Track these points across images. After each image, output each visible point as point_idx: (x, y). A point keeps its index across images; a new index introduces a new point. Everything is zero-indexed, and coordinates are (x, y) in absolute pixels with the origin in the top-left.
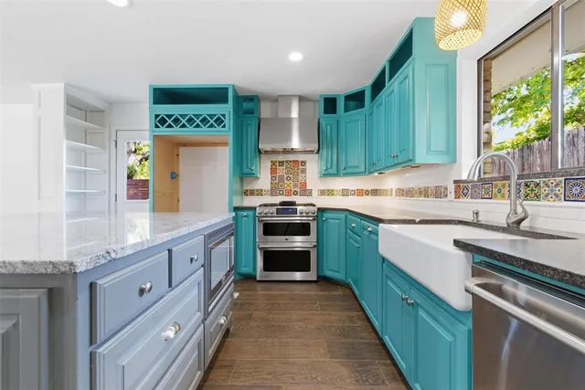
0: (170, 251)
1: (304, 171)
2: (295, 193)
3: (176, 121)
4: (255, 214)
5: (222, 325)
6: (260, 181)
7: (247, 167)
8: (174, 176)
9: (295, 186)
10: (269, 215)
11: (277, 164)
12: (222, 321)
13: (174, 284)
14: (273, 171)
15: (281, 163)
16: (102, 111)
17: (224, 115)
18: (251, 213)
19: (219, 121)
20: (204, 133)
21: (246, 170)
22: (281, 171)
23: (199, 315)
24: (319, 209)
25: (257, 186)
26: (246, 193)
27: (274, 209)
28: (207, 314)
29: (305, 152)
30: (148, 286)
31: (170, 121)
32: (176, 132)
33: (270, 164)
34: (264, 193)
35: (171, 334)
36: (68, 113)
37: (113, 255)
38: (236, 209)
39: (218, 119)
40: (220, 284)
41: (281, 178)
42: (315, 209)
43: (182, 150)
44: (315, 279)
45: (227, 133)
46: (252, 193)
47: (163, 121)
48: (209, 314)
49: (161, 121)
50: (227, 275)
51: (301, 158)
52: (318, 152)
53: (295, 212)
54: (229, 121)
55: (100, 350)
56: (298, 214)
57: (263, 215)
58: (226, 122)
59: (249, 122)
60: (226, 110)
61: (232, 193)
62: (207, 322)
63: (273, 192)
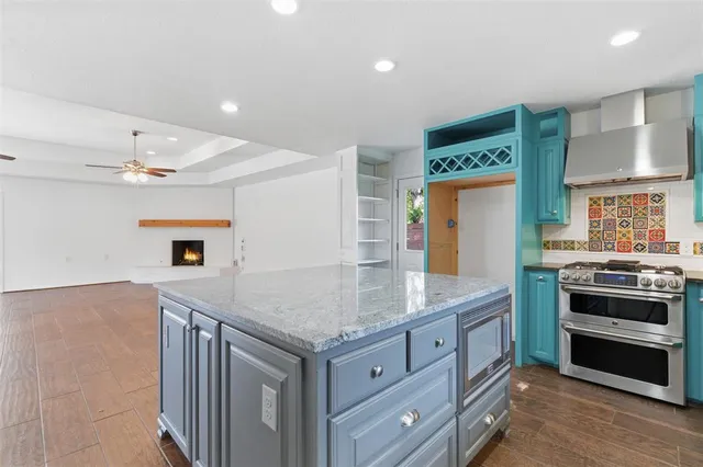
0: (408, 333)
1: (660, 211)
2: (640, 248)
3: (452, 163)
4: (556, 278)
5: (487, 426)
6: (569, 229)
7: (547, 211)
8: (452, 224)
9: (639, 236)
10: (581, 282)
11: (602, 202)
12: (488, 420)
13: (413, 369)
14: (594, 212)
15: (609, 200)
16: (387, 163)
17: (509, 148)
18: (550, 276)
19: (503, 155)
20: (484, 172)
21: (544, 215)
22: (609, 212)
23: (450, 407)
24: (689, 281)
25: (565, 235)
26: (546, 246)
27: (590, 273)
28: (460, 409)
29: (662, 179)
30: (379, 369)
31: (444, 165)
32: (452, 176)
33: (587, 202)
34: (576, 246)
35: (409, 421)
36: (360, 171)
37: (345, 338)
38: (528, 269)
39: (503, 152)
40: (483, 375)
41: (610, 224)
42: (681, 280)
43: (462, 194)
44: (682, 403)
45: (515, 169)
46: (556, 245)
47: (437, 167)
48: (464, 409)
49: (436, 166)
50: (498, 363)
51: (651, 189)
52: (690, 177)
53: (633, 281)
54: (516, 154)
55: (334, 420)
56: (640, 286)
57: (570, 281)
58: (513, 154)
59: (550, 148)
60: (512, 139)
61: (522, 245)
62: (463, 417)
63: (593, 245)
